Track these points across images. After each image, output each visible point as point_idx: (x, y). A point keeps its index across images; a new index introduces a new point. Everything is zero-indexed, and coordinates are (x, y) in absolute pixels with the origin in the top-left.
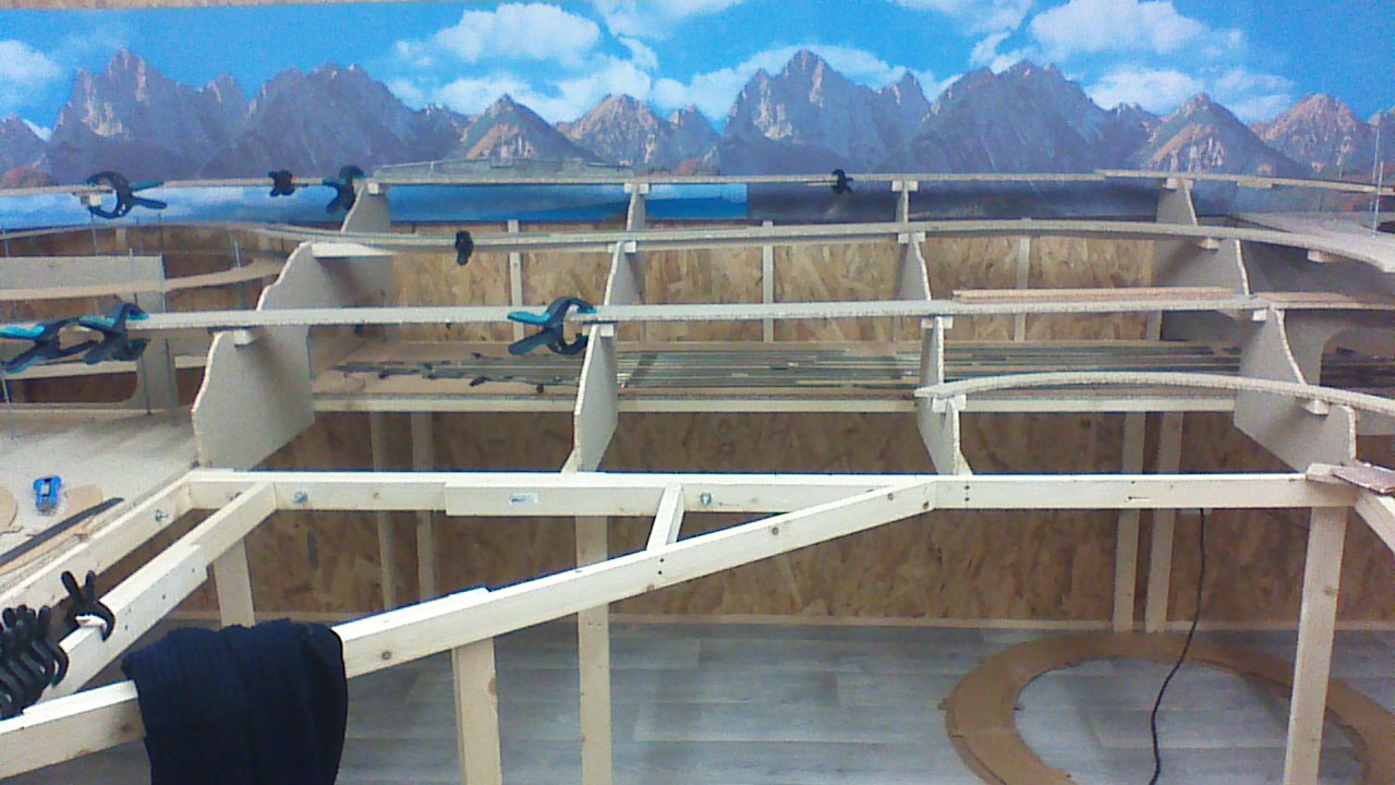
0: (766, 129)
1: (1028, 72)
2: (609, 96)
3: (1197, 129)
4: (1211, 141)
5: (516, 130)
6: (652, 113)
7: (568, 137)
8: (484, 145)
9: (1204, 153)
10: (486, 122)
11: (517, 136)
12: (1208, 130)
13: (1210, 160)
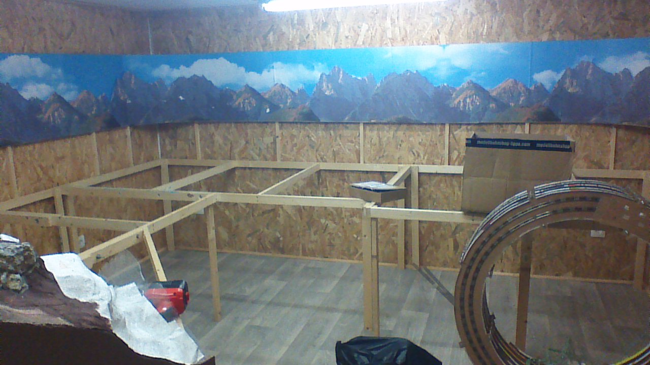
0: (326, 91)
1: (409, 74)
2: (277, 84)
3: (469, 92)
4: (474, 96)
5: (250, 95)
6: (290, 90)
7: (264, 97)
8: (241, 100)
9: (472, 101)
10: (241, 93)
11: (250, 97)
12: (473, 92)
13: (475, 102)
